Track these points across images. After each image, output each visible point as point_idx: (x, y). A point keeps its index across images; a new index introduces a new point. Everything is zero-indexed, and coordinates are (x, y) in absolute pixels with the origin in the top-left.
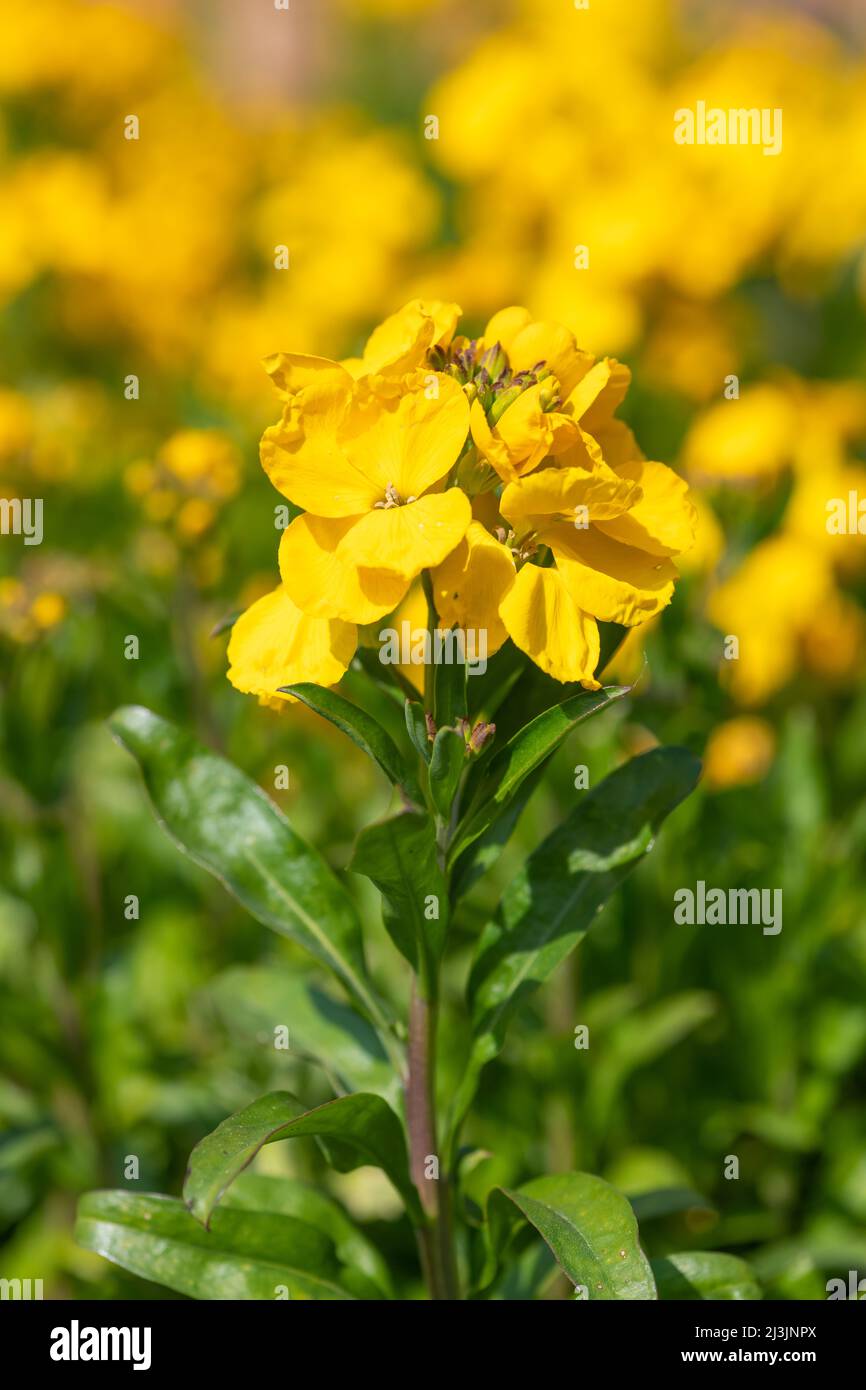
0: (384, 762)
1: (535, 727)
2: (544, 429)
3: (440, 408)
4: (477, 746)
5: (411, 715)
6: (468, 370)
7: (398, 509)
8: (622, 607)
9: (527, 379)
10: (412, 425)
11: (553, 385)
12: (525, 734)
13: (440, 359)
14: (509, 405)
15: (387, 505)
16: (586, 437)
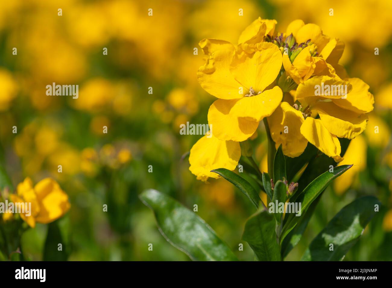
0: (254, 200)
1: (314, 183)
2: (312, 62)
3: (270, 57)
4: (291, 191)
5: (265, 178)
6: (281, 43)
7: (254, 97)
8: (347, 131)
9: (303, 45)
10: (259, 64)
11: (314, 47)
12: (310, 187)
13: (269, 39)
14: (297, 55)
15: (250, 95)
16: (329, 65)
